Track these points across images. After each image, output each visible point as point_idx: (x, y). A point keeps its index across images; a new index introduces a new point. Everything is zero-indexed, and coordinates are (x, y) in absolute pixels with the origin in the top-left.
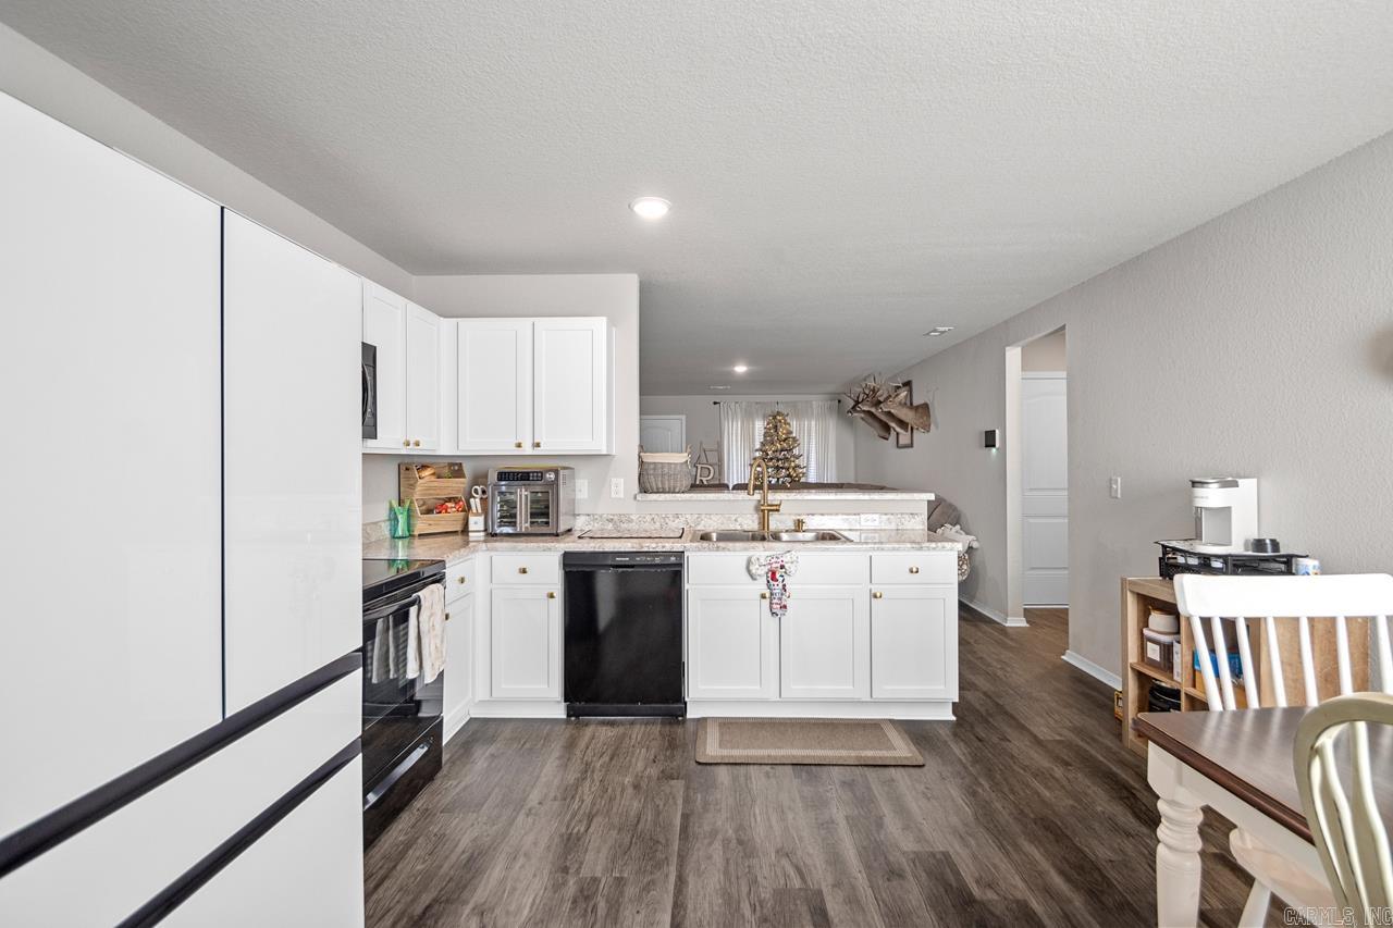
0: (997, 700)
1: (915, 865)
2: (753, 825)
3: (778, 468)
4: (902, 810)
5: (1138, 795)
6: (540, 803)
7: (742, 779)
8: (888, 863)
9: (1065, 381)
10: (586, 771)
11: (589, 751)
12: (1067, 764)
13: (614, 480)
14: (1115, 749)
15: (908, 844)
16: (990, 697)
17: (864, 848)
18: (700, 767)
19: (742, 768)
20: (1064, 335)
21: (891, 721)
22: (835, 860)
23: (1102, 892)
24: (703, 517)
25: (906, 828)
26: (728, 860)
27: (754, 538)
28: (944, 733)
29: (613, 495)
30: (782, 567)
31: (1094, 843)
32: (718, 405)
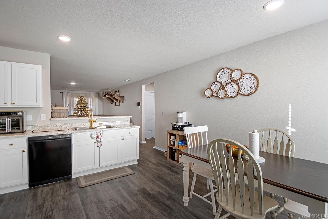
0: (145, 158)
1: (139, 192)
2: (101, 197)
3: (82, 111)
4: (133, 183)
5: (171, 168)
6: (31, 212)
7: (94, 188)
8: (134, 193)
9: (154, 93)
10: (45, 200)
11: (43, 194)
12: (159, 166)
13: (42, 115)
14: (166, 162)
15: (136, 189)
16: (143, 157)
17: (128, 192)
18: (81, 189)
19: (93, 186)
20: (154, 84)
21: (125, 166)
22: (123, 197)
23: (170, 185)
24: (73, 124)
25: (135, 186)
26: (98, 206)
27: (90, 128)
28: (136, 166)
29: (42, 119)
30: (100, 135)
31: (167, 178)
32: (62, 93)
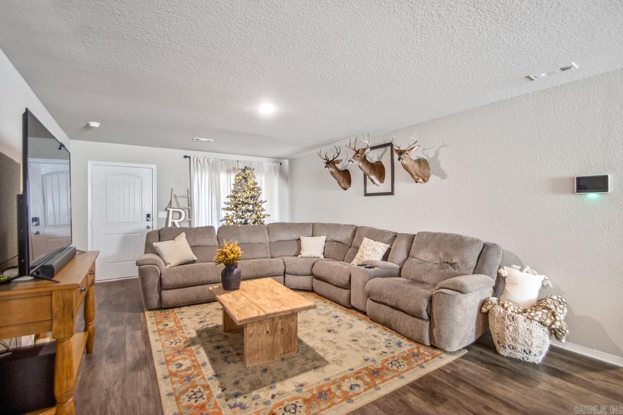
32: (188, 158)
